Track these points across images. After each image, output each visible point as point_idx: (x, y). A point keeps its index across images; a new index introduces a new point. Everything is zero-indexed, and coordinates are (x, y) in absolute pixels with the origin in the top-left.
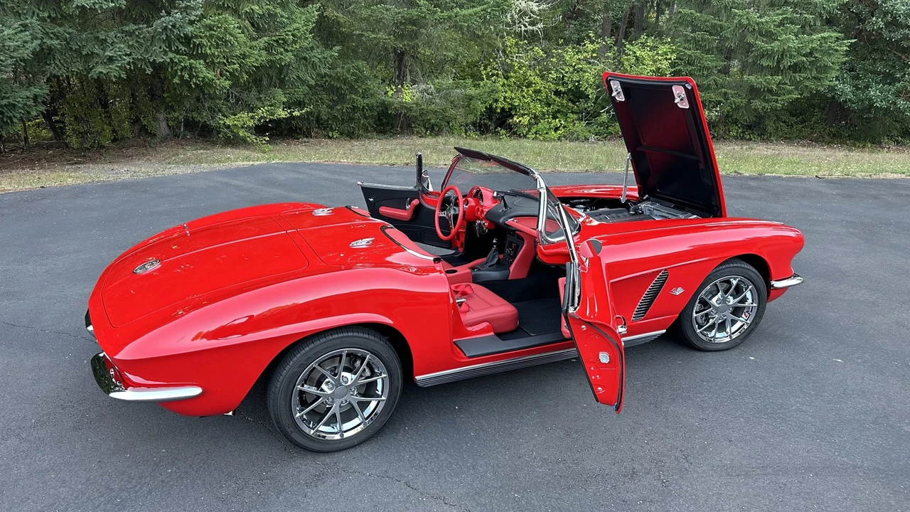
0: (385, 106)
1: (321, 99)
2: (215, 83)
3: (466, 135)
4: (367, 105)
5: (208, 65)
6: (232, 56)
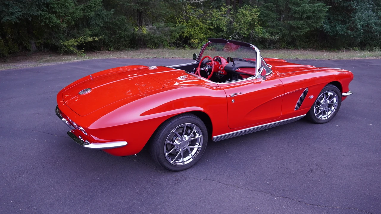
0: (134, 35)
2: (61, 25)
3: (170, 48)
4: (126, 35)
5: (57, 17)
6: (68, 13)
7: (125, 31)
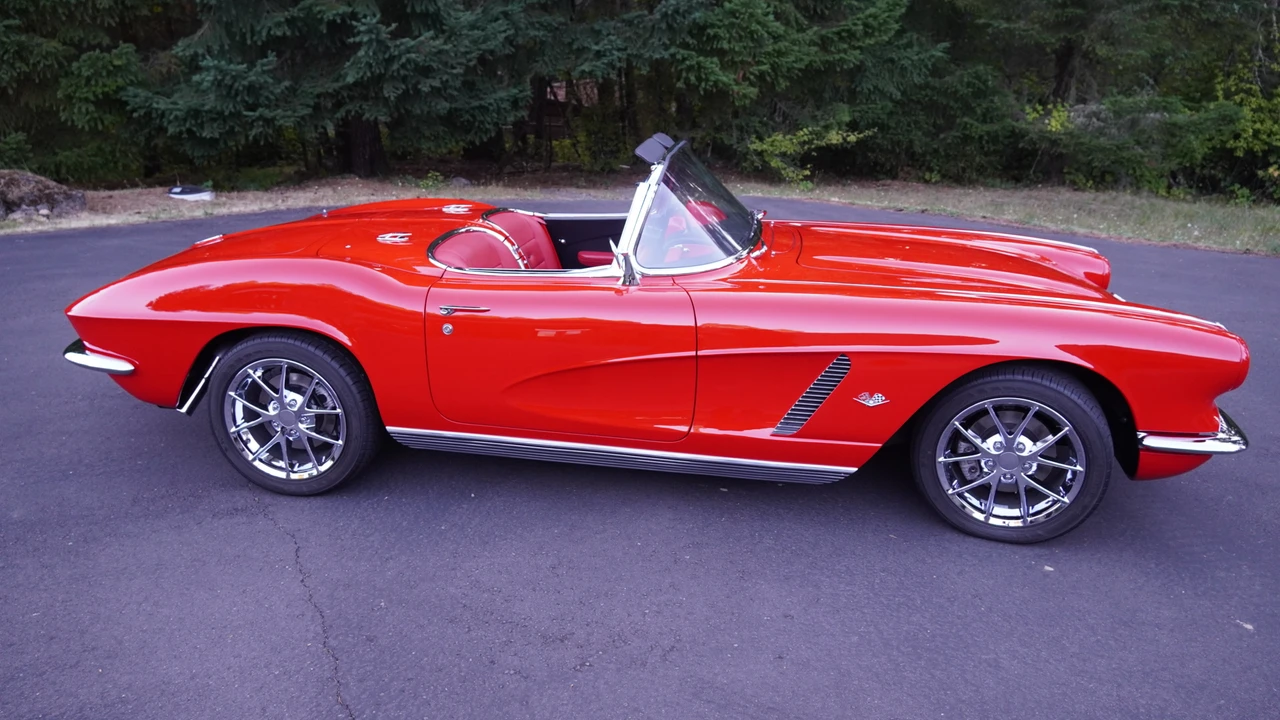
0: (1016, 135)
1: (916, 122)
2: (733, 91)
3: (1169, 192)
4: (988, 133)
5: (723, 67)
6: (761, 53)
7: (985, 118)
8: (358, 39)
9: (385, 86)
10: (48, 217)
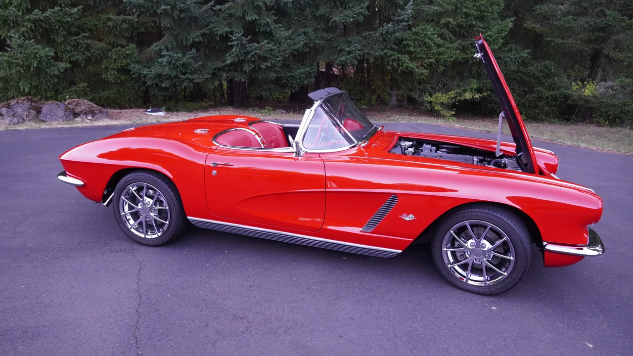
4: (551, 96)
5: (411, 60)
6: (430, 53)
7: (550, 88)
8: (232, 43)
9: (245, 65)
10: (91, 120)
